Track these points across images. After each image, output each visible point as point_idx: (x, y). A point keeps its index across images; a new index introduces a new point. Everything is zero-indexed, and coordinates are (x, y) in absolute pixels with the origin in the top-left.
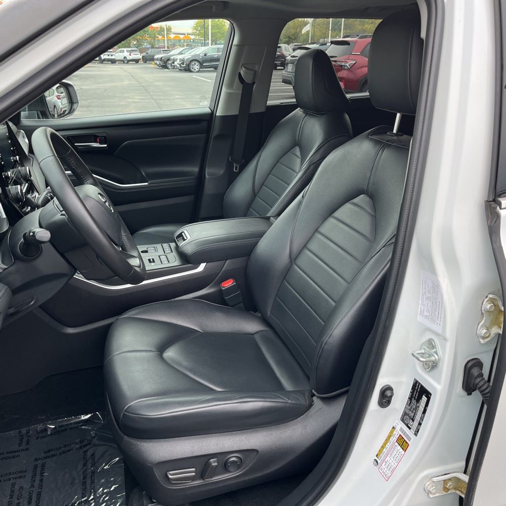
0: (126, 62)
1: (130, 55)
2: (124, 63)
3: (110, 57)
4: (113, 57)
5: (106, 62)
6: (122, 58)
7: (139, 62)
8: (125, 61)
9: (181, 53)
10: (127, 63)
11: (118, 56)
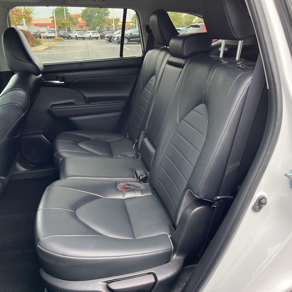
1: (93, 34)
2: (90, 39)
3: (82, 36)
4: (84, 36)
5: (79, 39)
6: (89, 37)
7: (99, 39)
8: (90, 38)
9: (119, 33)
10: (92, 39)
11: (87, 35)
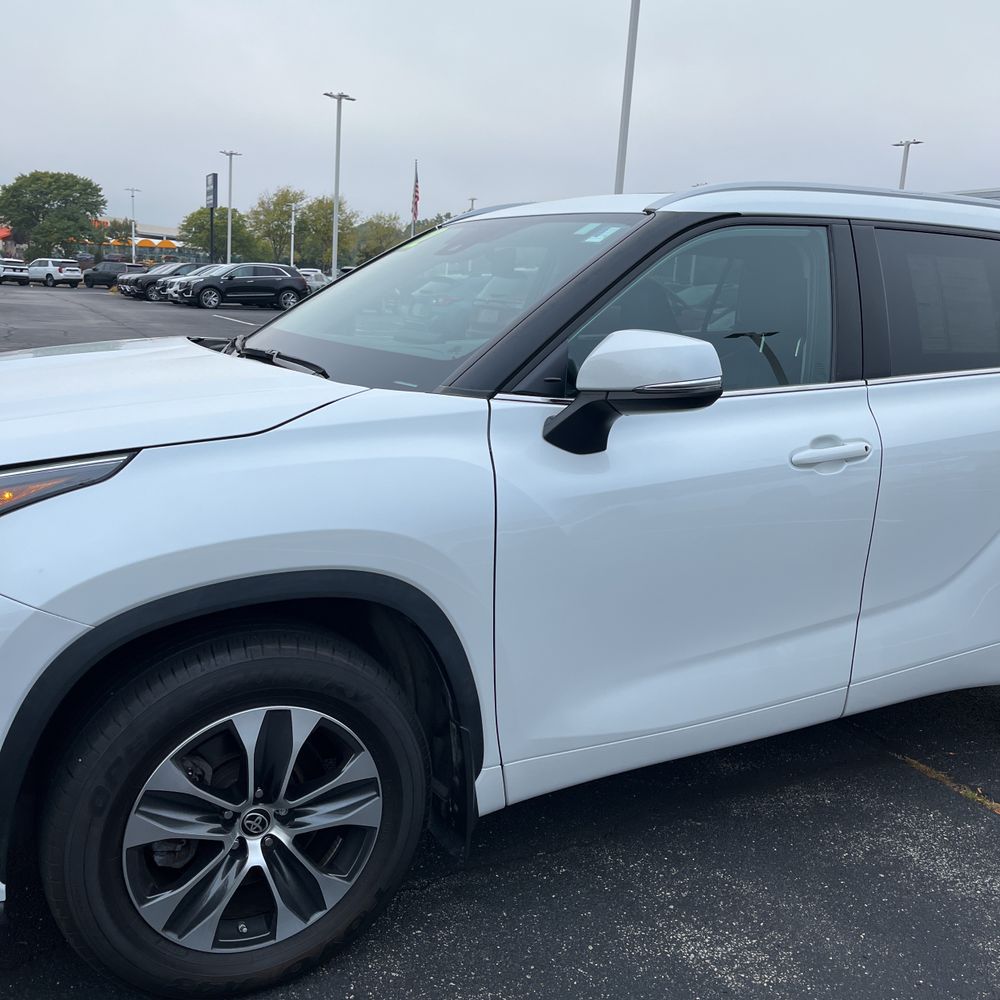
0: (51, 284)
1: (60, 271)
2: (46, 285)
3: (17, 273)
4: (24, 274)
5: (7, 283)
6: (43, 276)
7: (79, 286)
8: (48, 282)
9: (175, 273)
10: (54, 286)
11: (36, 271)
